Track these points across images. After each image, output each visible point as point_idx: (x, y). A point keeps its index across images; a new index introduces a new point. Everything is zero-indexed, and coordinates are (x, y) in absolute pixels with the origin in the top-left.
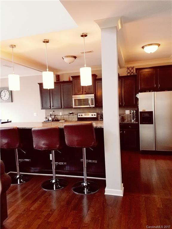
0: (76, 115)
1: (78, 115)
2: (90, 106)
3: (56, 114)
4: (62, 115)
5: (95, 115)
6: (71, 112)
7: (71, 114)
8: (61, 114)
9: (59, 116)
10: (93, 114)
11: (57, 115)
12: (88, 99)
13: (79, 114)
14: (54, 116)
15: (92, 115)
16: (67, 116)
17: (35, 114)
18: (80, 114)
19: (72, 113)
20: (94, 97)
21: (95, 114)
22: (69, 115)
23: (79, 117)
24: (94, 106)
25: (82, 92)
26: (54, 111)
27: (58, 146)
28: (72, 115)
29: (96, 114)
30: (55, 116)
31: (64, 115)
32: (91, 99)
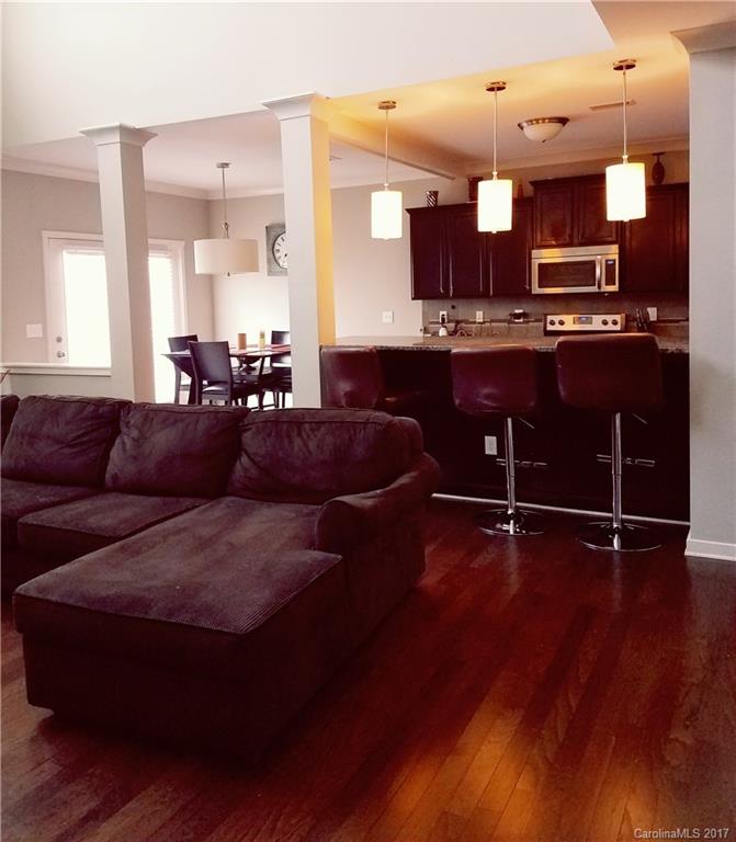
0: (536, 321)
1: (548, 321)
2: (599, 287)
3: (460, 318)
4: (484, 322)
5: (615, 323)
6: (517, 311)
7: (518, 316)
8: (479, 316)
9: (475, 323)
10: (610, 318)
11: (467, 322)
12: (592, 264)
13: (549, 318)
14: (452, 325)
15: (605, 323)
16: (503, 324)
17: (387, 317)
18: (556, 318)
19: (524, 315)
20: (616, 257)
21: (618, 318)
22: (509, 322)
23: (550, 328)
24: (614, 288)
25: (571, 236)
26: (453, 307)
27: (532, 404)
28: (521, 320)
29: (619, 321)
30: (458, 322)
31: (492, 321)
32: (607, 261)
